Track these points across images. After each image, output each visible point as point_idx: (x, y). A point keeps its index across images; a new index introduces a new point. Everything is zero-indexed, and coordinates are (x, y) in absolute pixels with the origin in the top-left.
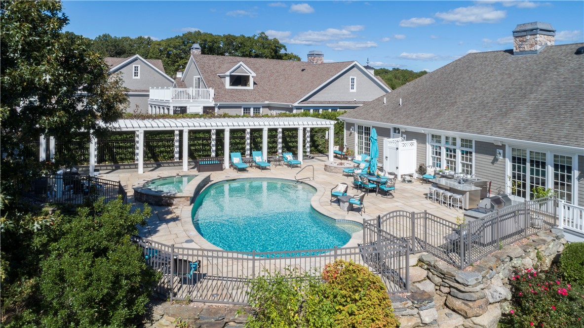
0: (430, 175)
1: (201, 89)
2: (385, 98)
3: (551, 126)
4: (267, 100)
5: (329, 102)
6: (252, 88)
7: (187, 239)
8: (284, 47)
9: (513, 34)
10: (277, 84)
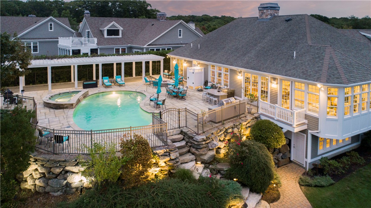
0: (209, 87)
1: (90, 39)
2: (192, 44)
3: (262, 62)
4: (129, 44)
5: (166, 44)
6: (121, 37)
7: (68, 126)
8: (150, 5)
9: (259, 9)
10: (136, 33)
